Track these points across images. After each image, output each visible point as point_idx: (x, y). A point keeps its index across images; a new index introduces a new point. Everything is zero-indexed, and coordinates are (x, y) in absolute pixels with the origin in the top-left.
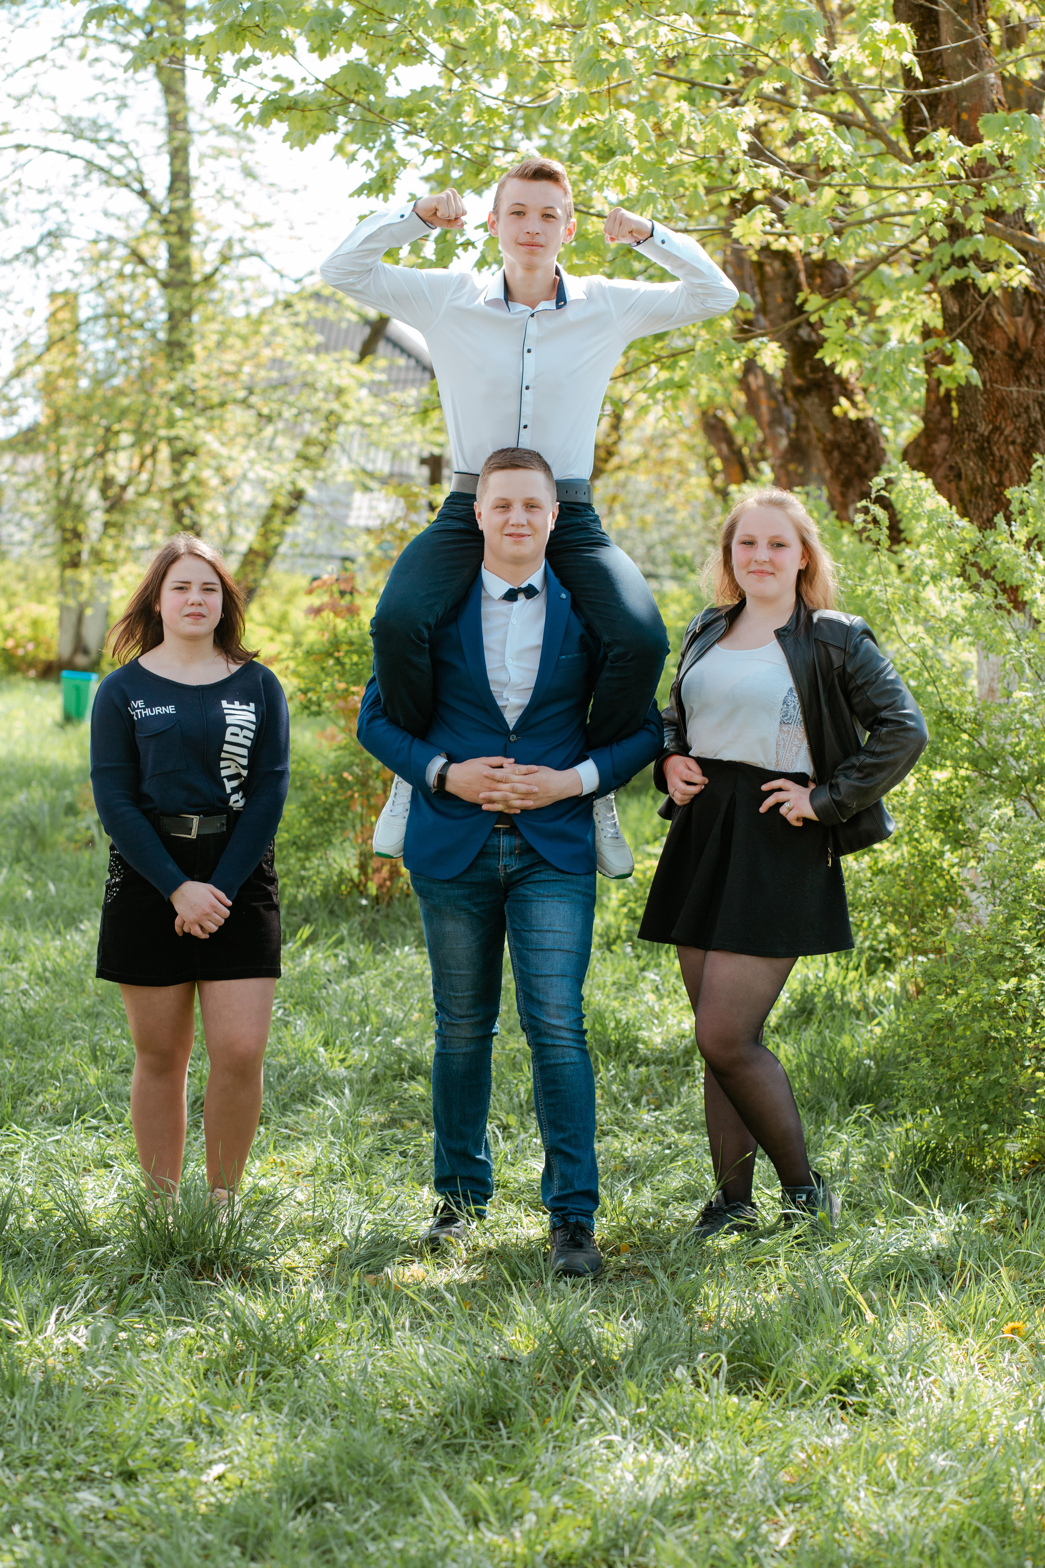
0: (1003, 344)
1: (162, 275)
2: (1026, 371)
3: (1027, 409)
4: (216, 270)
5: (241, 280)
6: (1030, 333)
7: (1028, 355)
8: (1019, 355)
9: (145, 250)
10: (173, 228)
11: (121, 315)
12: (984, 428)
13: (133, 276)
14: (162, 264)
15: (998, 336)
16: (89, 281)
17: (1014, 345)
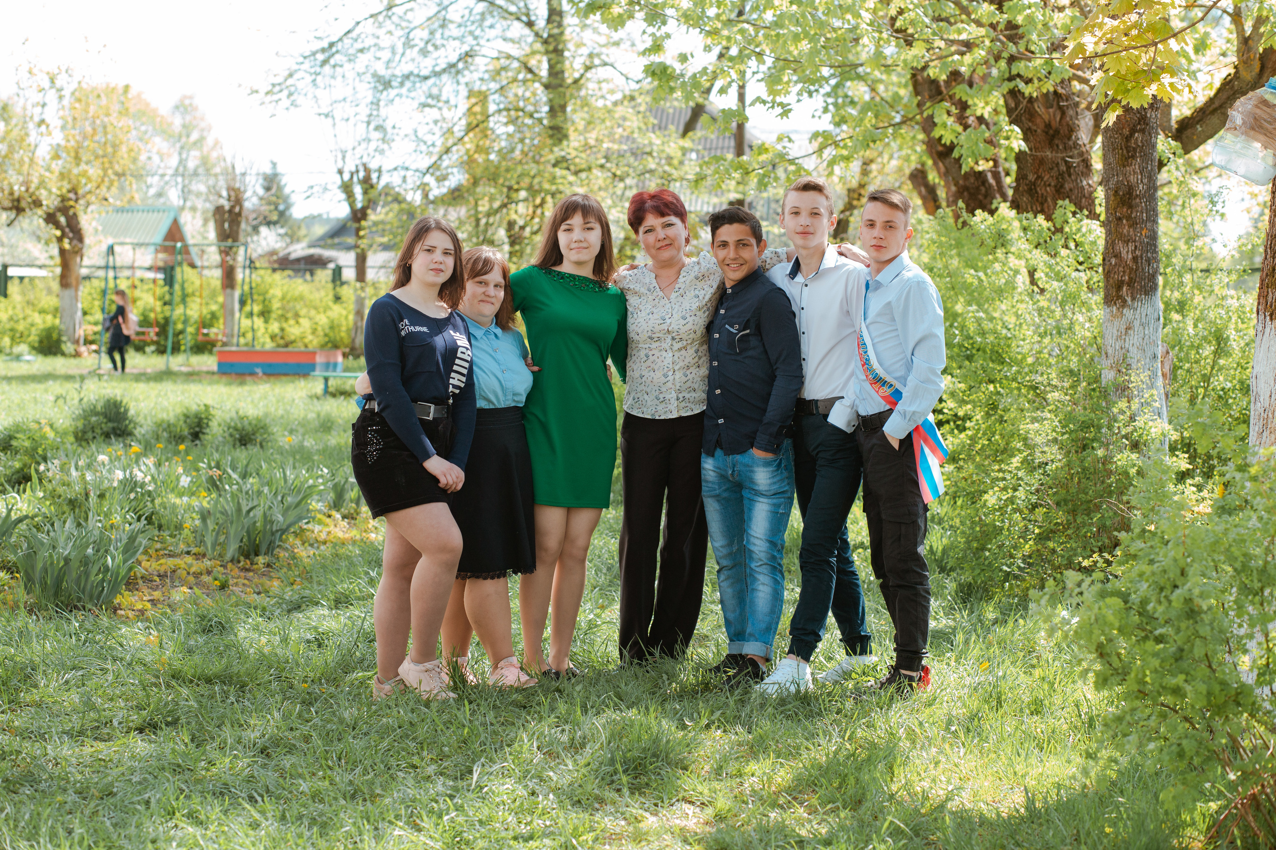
0: (1042, 126)
1: (544, 80)
2: (1056, 142)
3: (1057, 164)
4: (582, 76)
5: (599, 82)
6: (1058, 119)
7: (1057, 132)
8: (1051, 132)
9: (532, 63)
10: (551, 48)
11: (517, 109)
12: (1032, 177)
13: (525, 81)
14: (544, 72)
15: (1038, 121)
16: (494, 86)
17: (1048, 126)
